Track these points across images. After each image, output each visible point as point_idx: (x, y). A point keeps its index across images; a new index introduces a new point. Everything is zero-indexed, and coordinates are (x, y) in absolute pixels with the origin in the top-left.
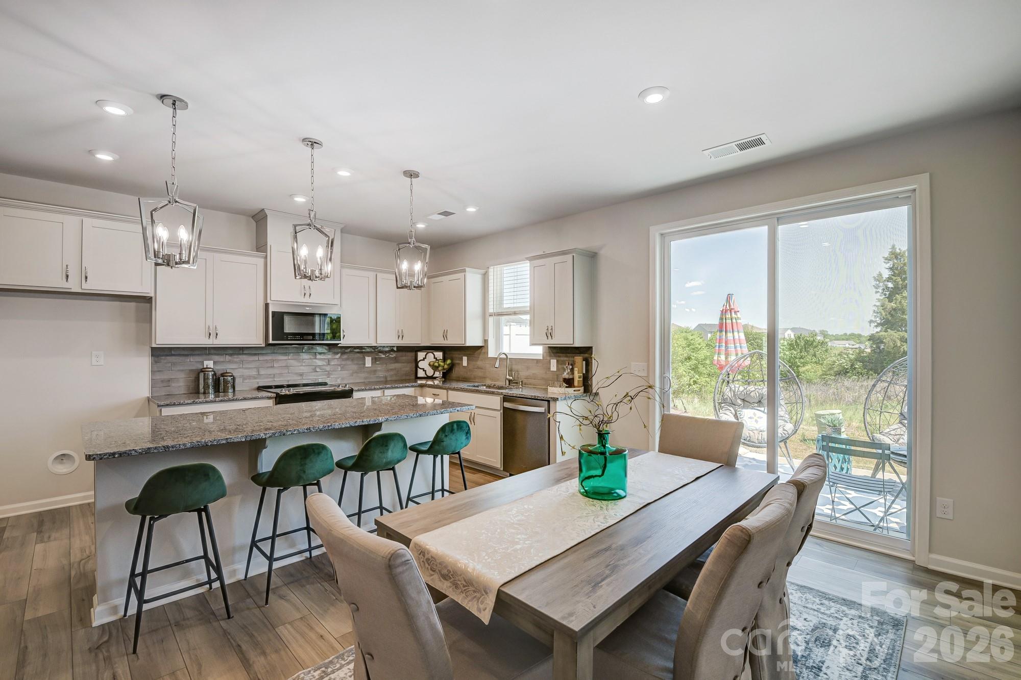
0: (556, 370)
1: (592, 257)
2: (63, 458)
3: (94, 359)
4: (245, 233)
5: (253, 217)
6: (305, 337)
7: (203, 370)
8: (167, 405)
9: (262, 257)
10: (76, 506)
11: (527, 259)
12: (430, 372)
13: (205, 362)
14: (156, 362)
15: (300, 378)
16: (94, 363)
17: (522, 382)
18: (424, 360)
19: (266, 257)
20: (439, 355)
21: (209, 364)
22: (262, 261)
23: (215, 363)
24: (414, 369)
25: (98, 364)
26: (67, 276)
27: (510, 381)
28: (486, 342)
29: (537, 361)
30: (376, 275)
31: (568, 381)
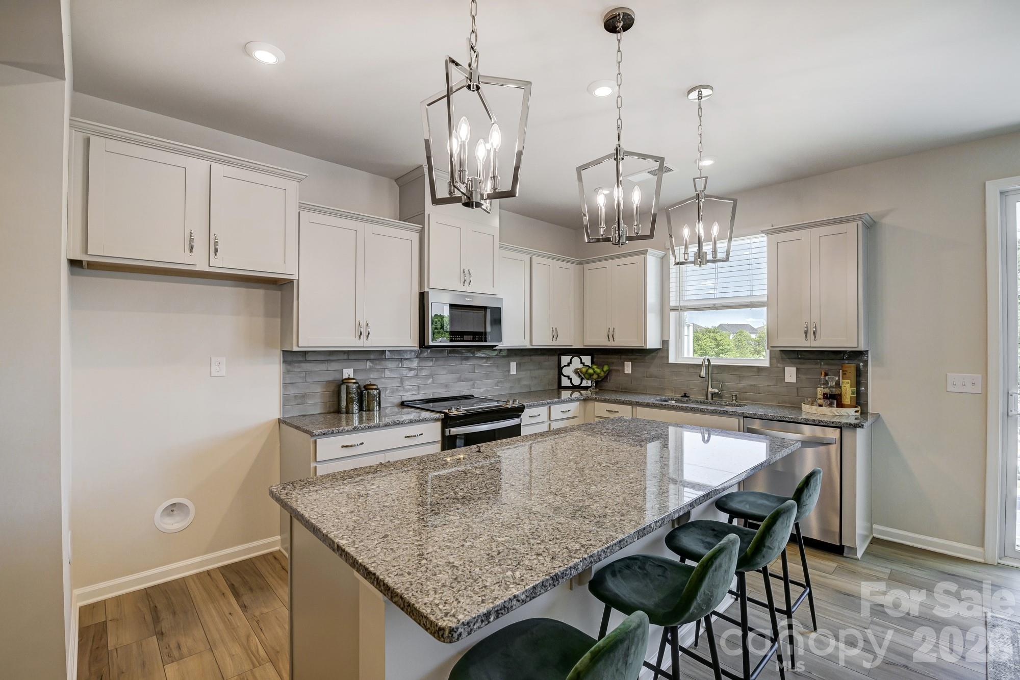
0: (795, 382)
1: (871, 227)
2: (172, 509)
3: (214, 368)
4: (388, 200)
5: (396, 180)
6: (466, 337)
7: (344, 381)
8: (324, 434)
9: (416, 231)
10: (191, 576)
11: (763, 232)
12: (576, 381)
13: (344, 370)
14: (288, 372)
15: (444, 390)
16: (214, 373)
17: (736, 396)
18: (568, 365)
19: (421, 232)
20: (587, 360)
21: (348, 373)
22: (415, 237)
23: (354, 371)
24: (557, 377)
25: (218, 374)
26: (192, 247)
27: (713, 394)
28: (665, 343)
29: (759, 369)
30: (531, 258)
31: (834, 399)
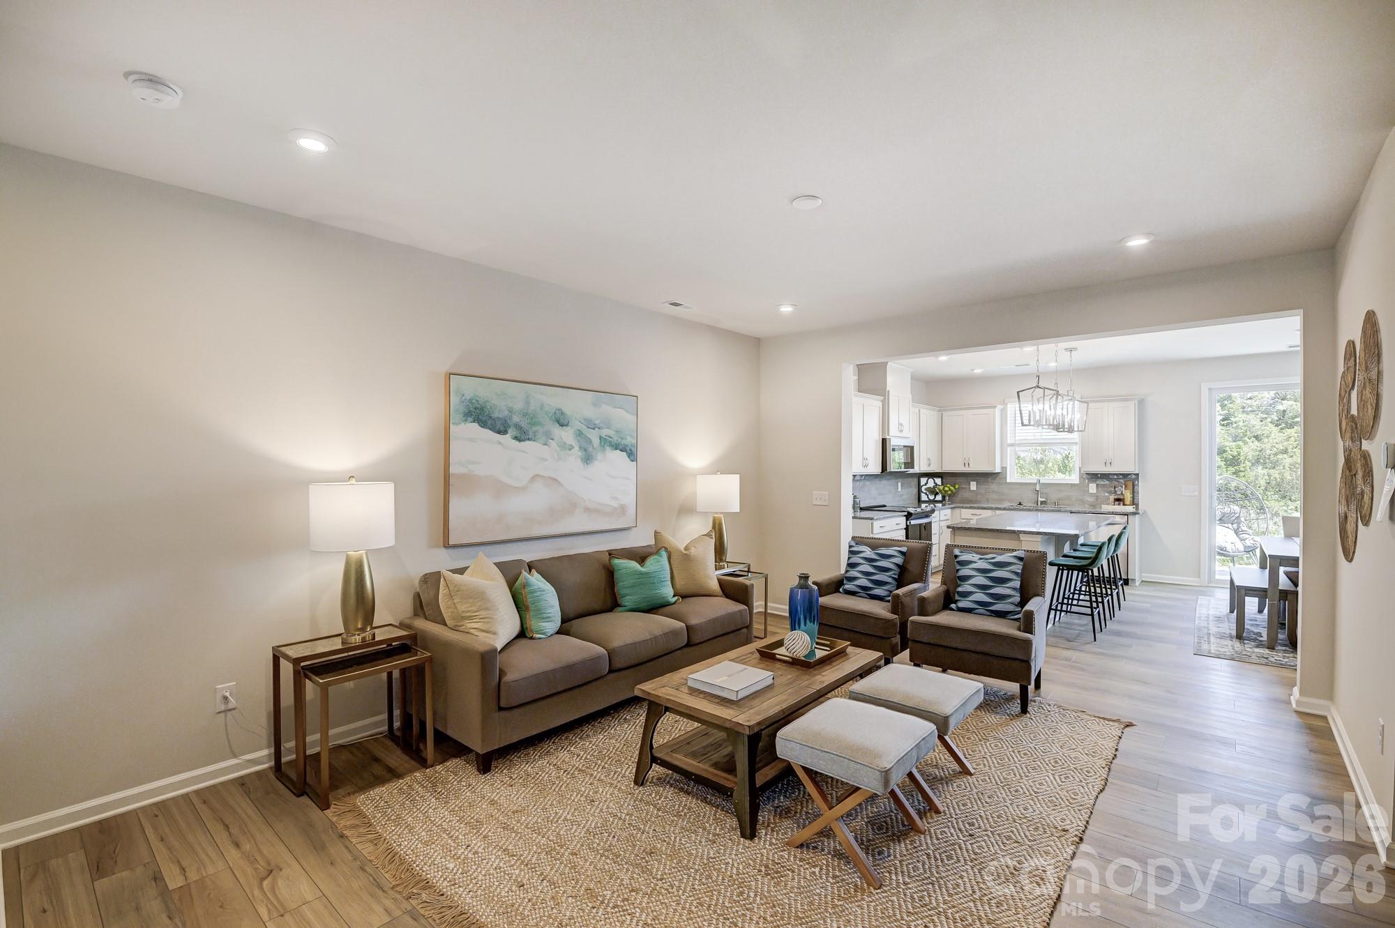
0: (1096, 492)
1: (1142, 403)
9: (881, 400)
18: (925, 484)
20: (938, 481)
22: (880, 403)
24: (917, 493)
27: (1042, 503)
28: (1004, 468)
29: (1072, 485)
30: (919, 411)
31: (1119, 500)
